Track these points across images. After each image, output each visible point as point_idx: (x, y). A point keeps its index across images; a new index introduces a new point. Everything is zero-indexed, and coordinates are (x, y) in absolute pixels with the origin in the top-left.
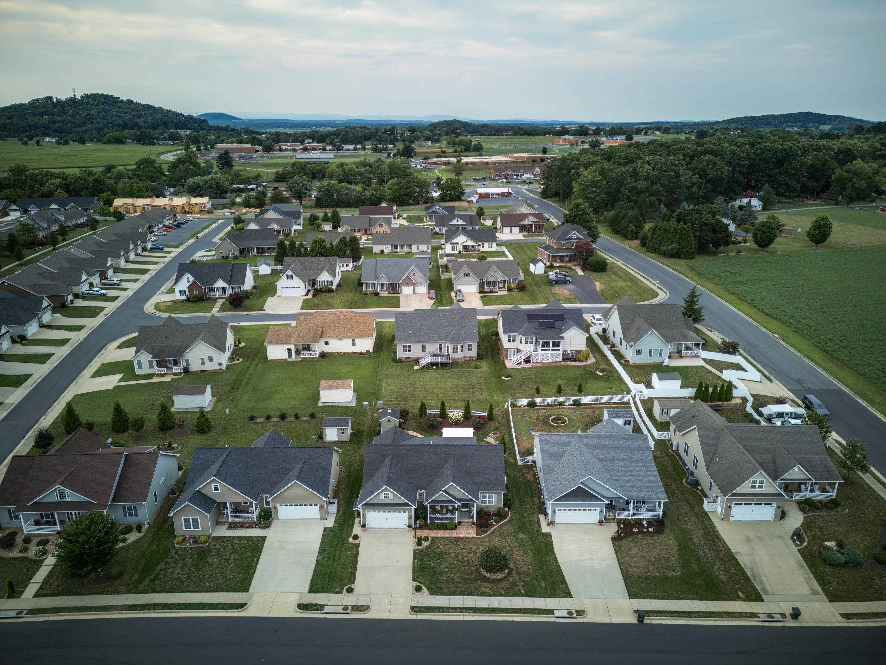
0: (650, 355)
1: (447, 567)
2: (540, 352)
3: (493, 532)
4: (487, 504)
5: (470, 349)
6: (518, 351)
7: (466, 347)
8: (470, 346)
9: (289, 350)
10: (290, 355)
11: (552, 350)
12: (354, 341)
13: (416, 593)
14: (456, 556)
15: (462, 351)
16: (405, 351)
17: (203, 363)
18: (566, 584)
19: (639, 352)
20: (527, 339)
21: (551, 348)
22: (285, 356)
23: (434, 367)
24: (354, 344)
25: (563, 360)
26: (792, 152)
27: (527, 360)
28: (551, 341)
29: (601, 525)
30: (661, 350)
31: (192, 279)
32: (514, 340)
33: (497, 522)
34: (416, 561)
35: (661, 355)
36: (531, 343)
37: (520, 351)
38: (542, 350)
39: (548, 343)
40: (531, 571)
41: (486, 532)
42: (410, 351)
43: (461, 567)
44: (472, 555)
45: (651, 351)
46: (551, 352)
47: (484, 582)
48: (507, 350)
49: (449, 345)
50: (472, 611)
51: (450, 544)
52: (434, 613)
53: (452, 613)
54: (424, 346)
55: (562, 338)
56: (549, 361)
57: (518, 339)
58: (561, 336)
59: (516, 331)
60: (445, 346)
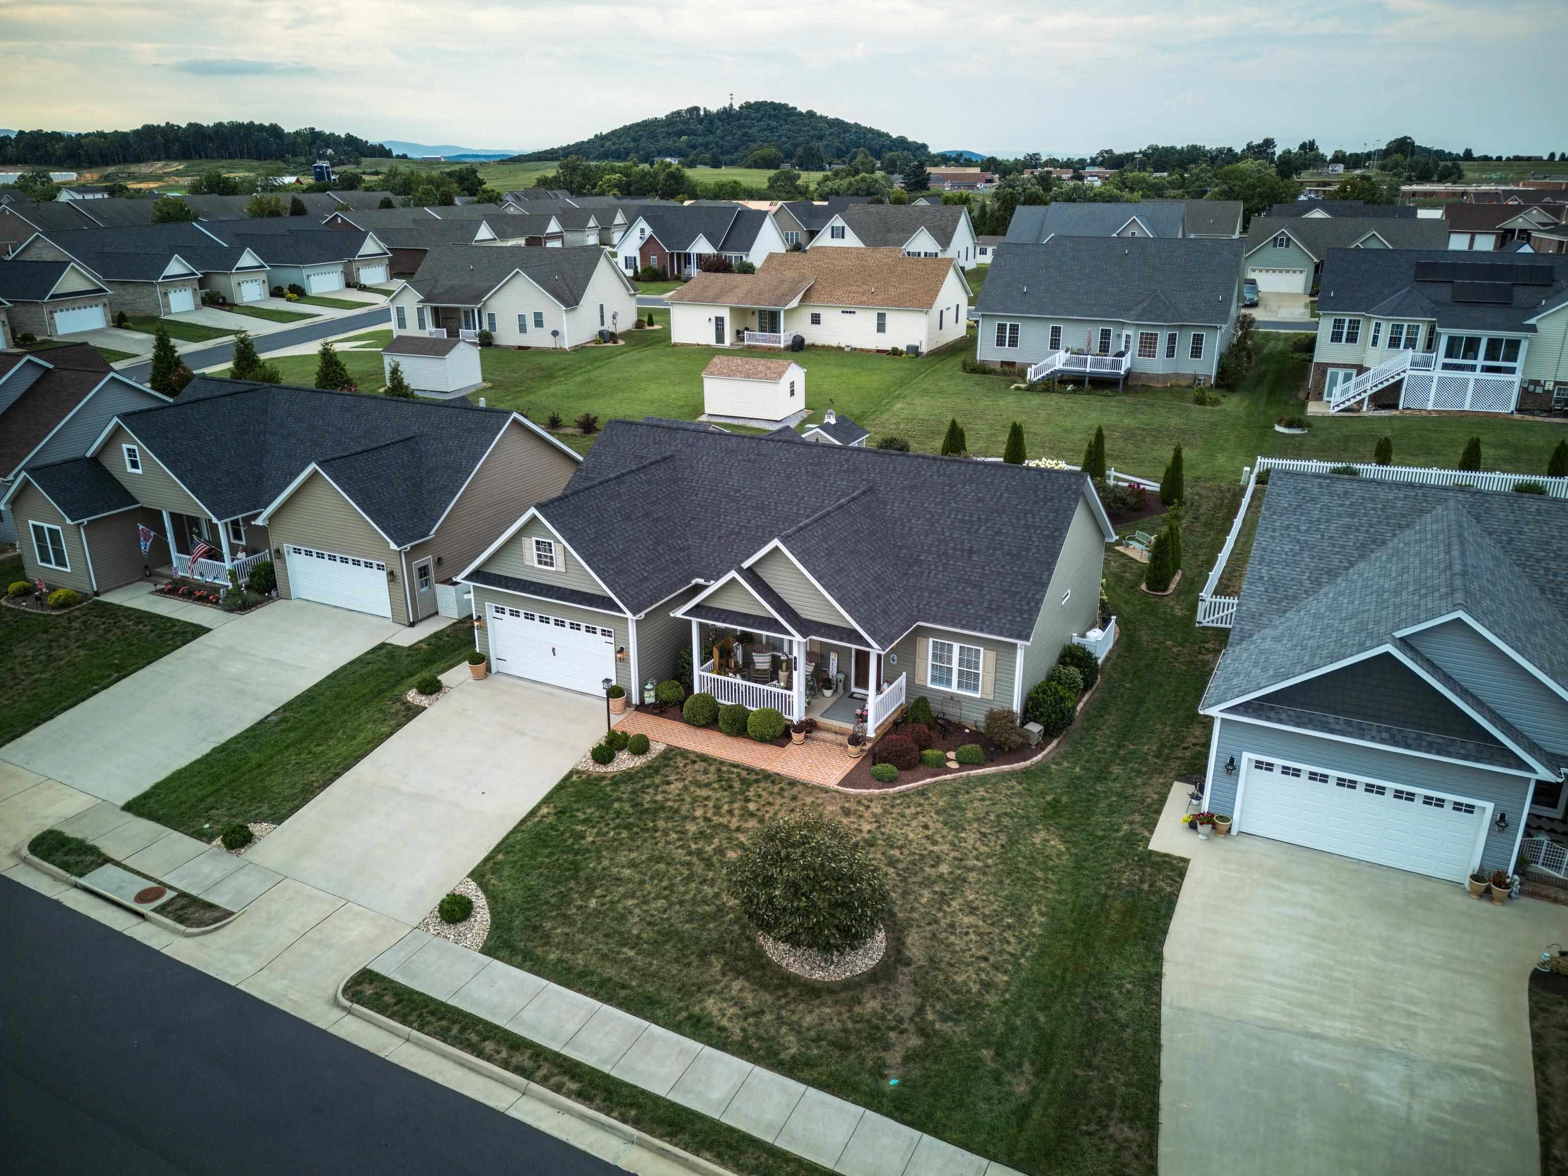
1: (633, 865)
2: (1438, 373)
3: (922, 792)
4: (954, 689)
5: (1196, 352)
6: (1361, 371)
7: (1185, 342)
8: (1198, 339)
9: (719, 321)
10: (720, 338)
11: (1486, 369)
12: (881, 317)
13: (436, 926)
14: (701, 835)
15: (1170, 353)
16: (1000, 342)
17: (523, 329)
18: (1151, 1125)
20: (1397, 328)
21: (1480, 361)
22: (710, 339)
23: (1070, 388)
24: (881, 328)
25: (1519, 410)
27: (1385, 400)
28: (1485, 336)
29: (1487, 894)
31: (649, 231)
32: (1352, 338)
33: (964, 764)
34: (544, 810)
36: (1411, 343)
37: (1368, 369)
38: (1446, 367)
39: (1473, 344)
40: (992, 999)
41: (893, 782)
42: (1013, 342)
43: (689, 879)
46: (1478, 374)
47: (738, 973)
48: (1323, 368)
49: (1130, 333)
50: (574, 1086)
51: (716, 786)
52: (415, 1033)
53: (489, 1059)
54: (1056, 331)
55: (1533, 329)
56: (1467, 407)
57: (1366, 331)
58: (1532, 321)
59: (1368, 305)
60: (1119, 336)
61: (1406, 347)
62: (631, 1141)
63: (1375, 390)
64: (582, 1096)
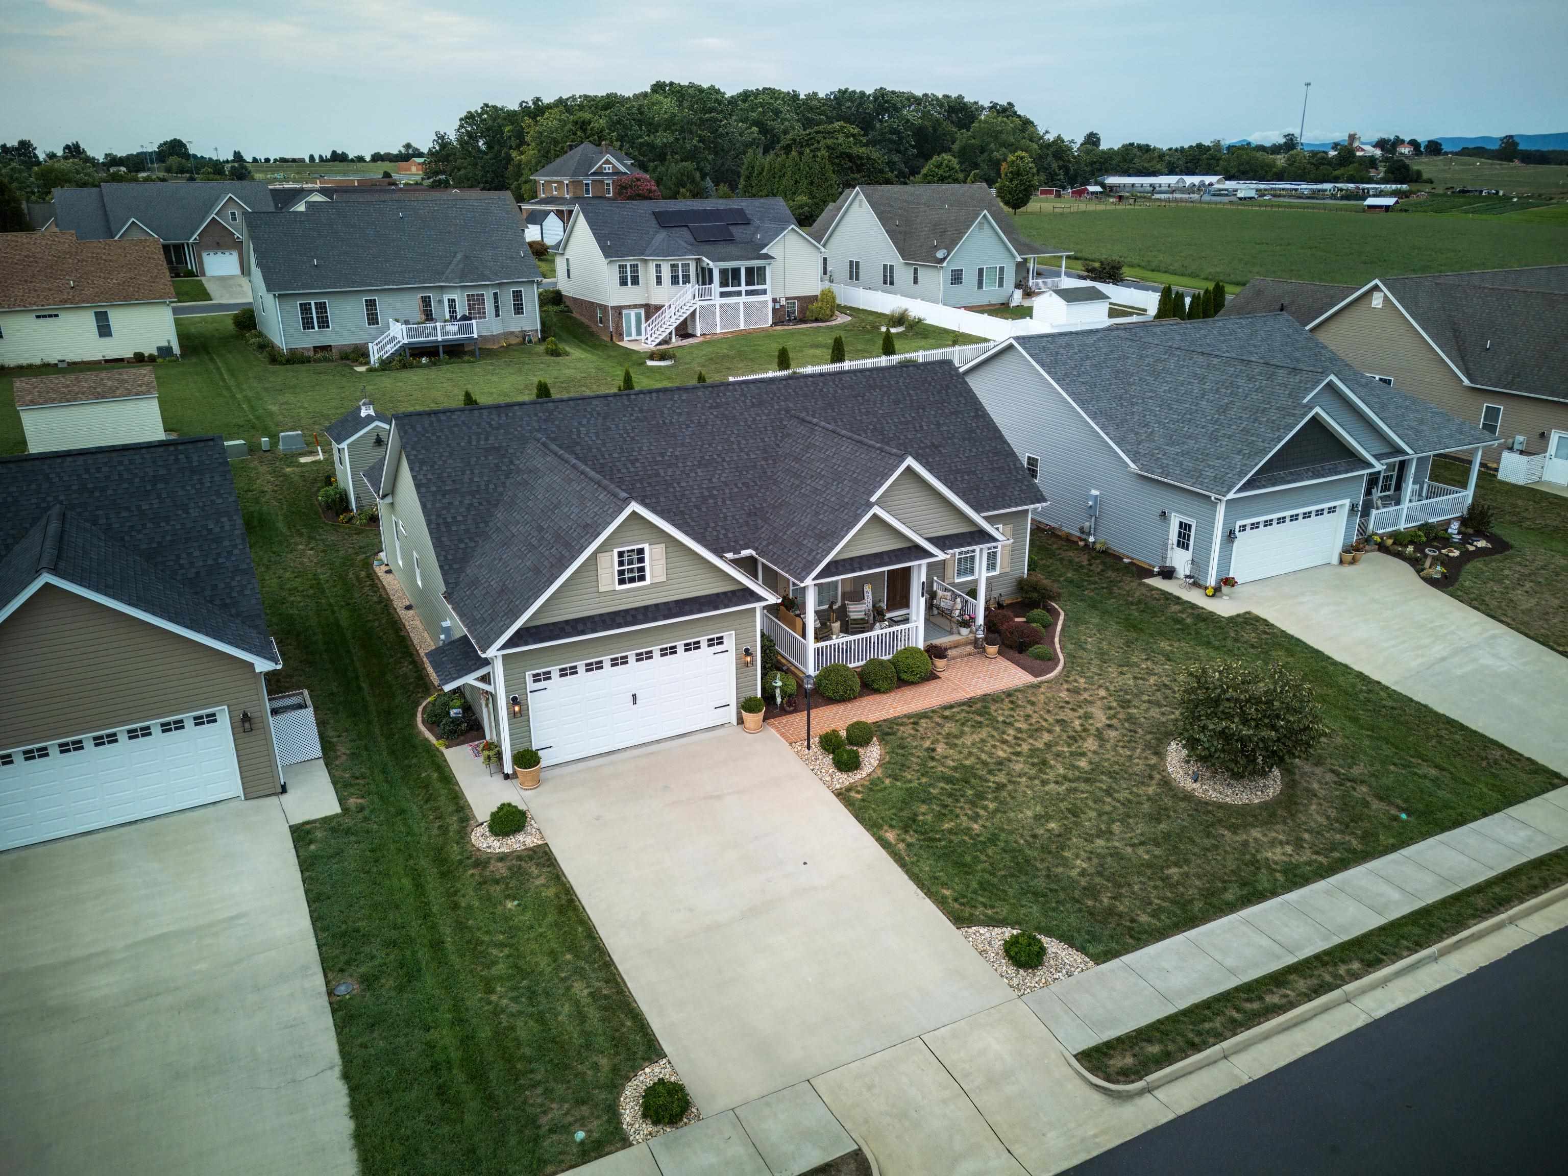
0: (980, 285)
1: (1044, 819)
2: (718, 301)
5: (519, 309)
6: (650, 310)
7: (508, 300)
8: (517, 295)
11: (749, 293)
12: (102, 318)
14: (1038, 767)
15: (498, 313)
16: (308, 324)
18: (1493, 742)
19: (956, 278)
20: (674, 267)
21: (743, 288)
23: (424, 360)
24: (105, 330)
25: (775, 324)
26: (886, 102)
27: (683, 330)
28: (743, 265)
29: (1354, 561)
30: (1002, 269)
32: (635, 281)
34: (890, 836)
35: (1001, 284)
36: (686, 280)
37: (658, 308)
38: (723, 295)
39: (736, 272)
41: (1051, 657)
42: (324, 323)
43: (1096, 799)
44: (1090, 744)
45: (981, 271)
46: (744, 298)
47: (1245, 828)
48: (618, 310)
49: (455, 297)
50: (1356, 966)
51: (966, 729)
52: (1225, 1044)
53: (1292, 1005)
54: (371, 305)
55: (767, 257)
56: (742, 327)
57: (648, 272)
58: (764, 251)
59: (641, 250)
60: (441, 302)
61: (684, 283)
62: (1434, 959)
63: (678, 322)
64: (1372, 964)
